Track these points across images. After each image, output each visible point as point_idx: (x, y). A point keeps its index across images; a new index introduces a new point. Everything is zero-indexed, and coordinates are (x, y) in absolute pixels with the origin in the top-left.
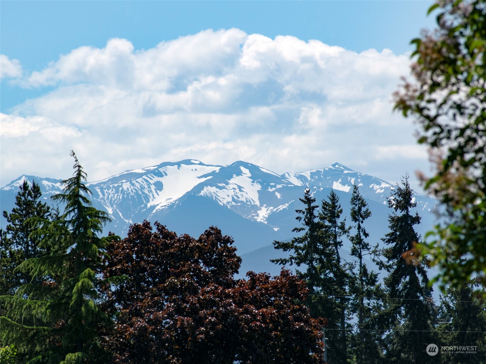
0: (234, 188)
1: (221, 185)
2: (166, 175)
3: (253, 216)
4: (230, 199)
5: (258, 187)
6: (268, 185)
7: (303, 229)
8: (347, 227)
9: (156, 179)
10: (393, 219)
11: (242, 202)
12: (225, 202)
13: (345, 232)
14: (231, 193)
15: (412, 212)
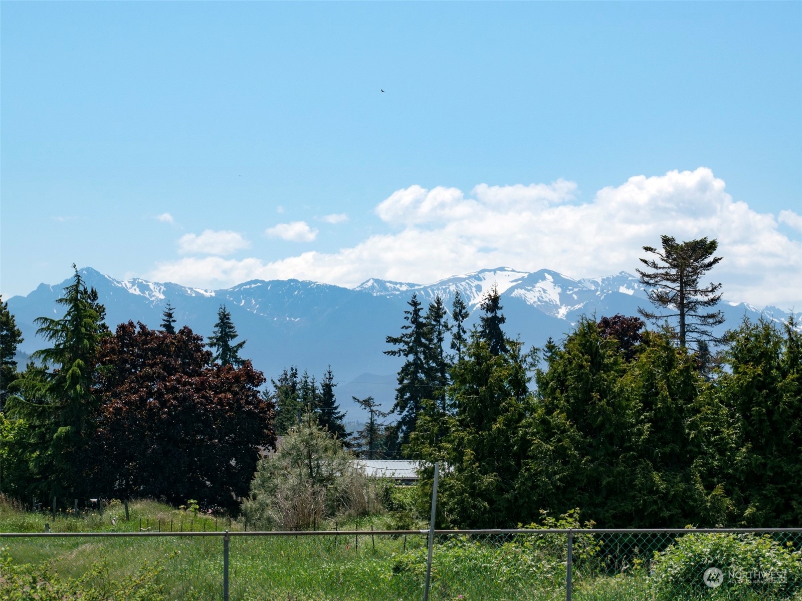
0: (539, 291)
1: (529, 288)
2: (485, 279)
3: (555, 314)
4: (536, 300)
5: (559, 290)
6: (567, 288)
7: (410, 327)
8: (449, 326)
9: (477, 283)
10: (483, 319)
11: (546, 302)
12: (532, 302)
13: (448, 330)
14: (537, 294)
15: (499, 313)
